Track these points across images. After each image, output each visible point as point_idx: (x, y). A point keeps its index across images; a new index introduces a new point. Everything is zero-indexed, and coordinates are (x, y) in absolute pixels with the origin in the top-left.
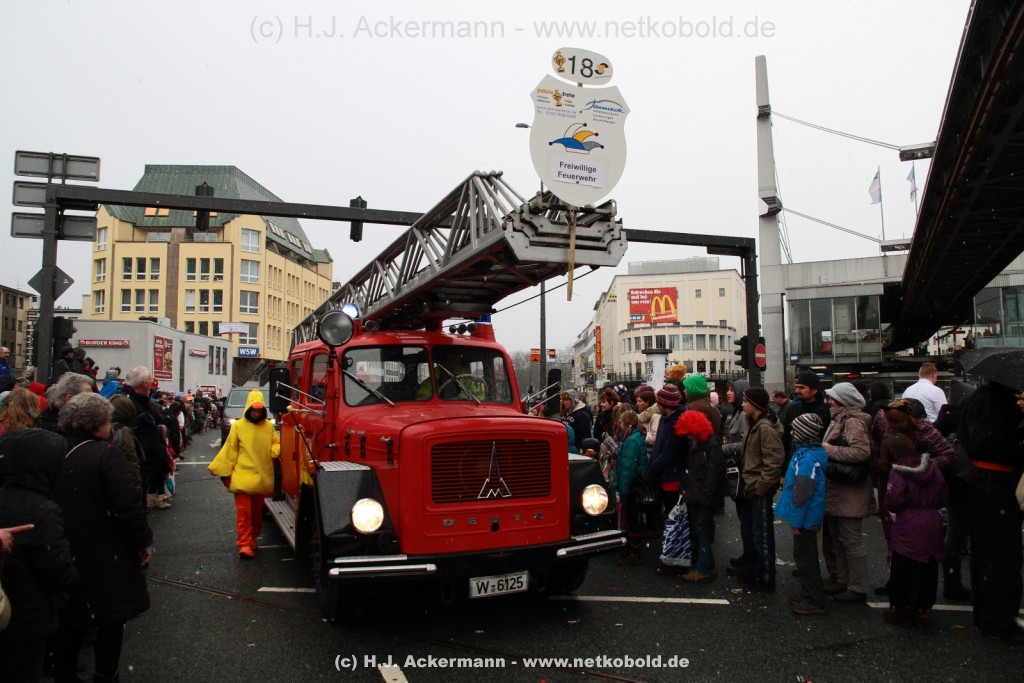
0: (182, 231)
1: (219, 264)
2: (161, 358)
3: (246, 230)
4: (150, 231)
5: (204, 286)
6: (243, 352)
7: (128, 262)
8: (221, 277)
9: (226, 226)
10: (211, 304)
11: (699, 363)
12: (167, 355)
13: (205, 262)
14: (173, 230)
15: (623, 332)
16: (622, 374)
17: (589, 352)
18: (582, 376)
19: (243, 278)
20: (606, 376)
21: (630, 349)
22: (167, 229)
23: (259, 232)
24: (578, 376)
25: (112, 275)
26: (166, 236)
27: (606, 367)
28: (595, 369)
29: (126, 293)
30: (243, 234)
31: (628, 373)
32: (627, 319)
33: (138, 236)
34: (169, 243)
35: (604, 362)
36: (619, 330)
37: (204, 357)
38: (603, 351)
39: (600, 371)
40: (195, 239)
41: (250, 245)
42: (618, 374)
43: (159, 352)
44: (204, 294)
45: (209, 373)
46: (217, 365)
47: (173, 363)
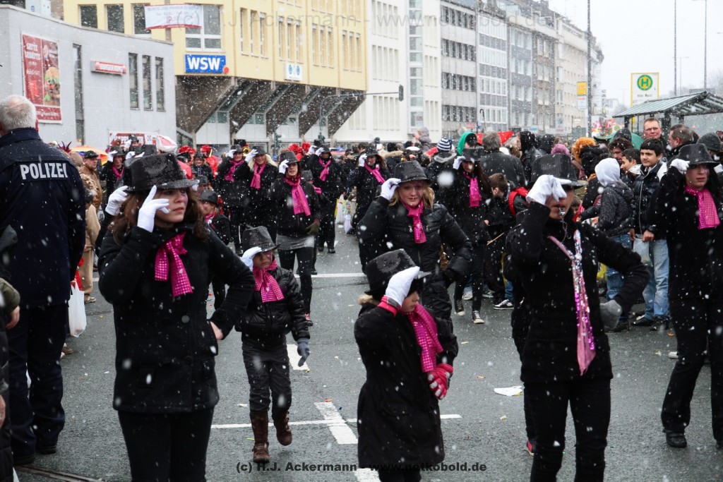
2: (38, 80)
6: (194, 64)
12: (49, 74)
37: (118, 75)
43: (32, 68)
45: (132, 108)
46: (145, 91)
47: (60, 89)
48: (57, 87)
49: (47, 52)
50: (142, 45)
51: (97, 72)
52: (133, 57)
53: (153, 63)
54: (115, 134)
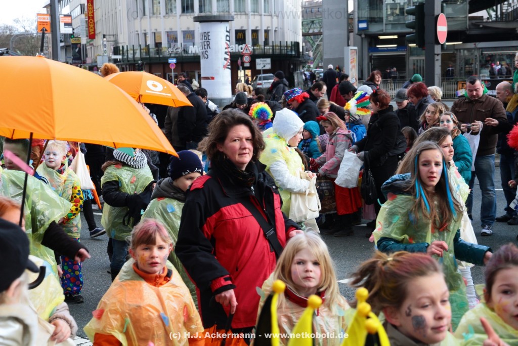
11: (237, 32)
16: (137, 47)
28: (84, 40)
39: (93, 42)
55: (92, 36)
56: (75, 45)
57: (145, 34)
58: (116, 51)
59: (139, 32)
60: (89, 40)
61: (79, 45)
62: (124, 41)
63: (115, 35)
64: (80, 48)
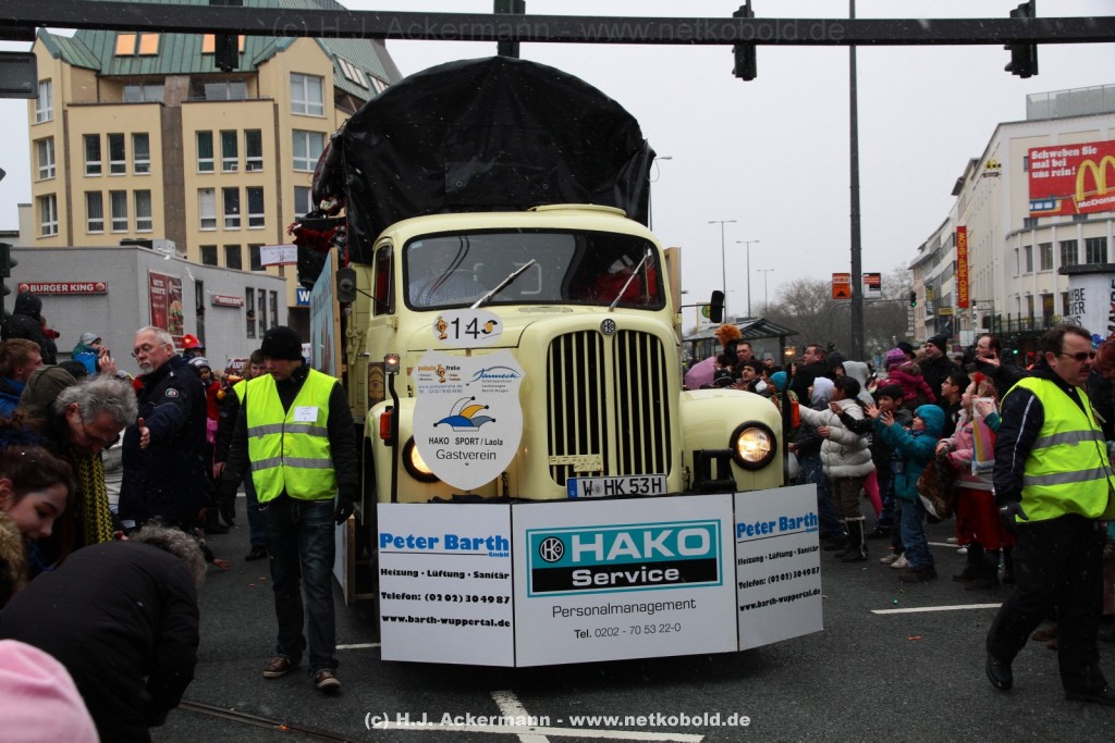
0: (185, 82)
1: (254, 139)
2: (163, 312)
3: (297, 76)
4: (127, 84)
5: (231, 181)
6: (304, 298)
7: (92, 143)
8: (259, 164)
9: (263, 70)
10: (244, 214)
12: (173, 308)
13: (229, 137)
14: (168, 81)
15: (1014, 234)
16: (1014, 317)
17: (943, 278)
18: (928, 323)
19: (297, 164)
20: (979, 321)
21: (1030, 268)
22: (157, 80)
23: (321, 78)
24: (920, 323)
25: (67, 167)
26: (156, 93)
27: (979, 305)
28: (955, 310)
29: (94, 198)
30: (292, 82)
31: (1025, 313)
32: (1024, 209)
33: (107, 93)
34: (162, 105)
35: (973, 295)
36: (1008, 230)
37: (236, 307)
38: (973, 275)
39: (967, 312)
40: (208, 97)
41: (307, 103)
42: (1004, 316)
43: (158, 302)
44: (231, 196)
45: (248, 337)
46: (260, 322)
47: (184, 321)
48: (181, 318)
49: (172, 288)
50: (258, 280)
51: (217, 305)
52: (249, 291)
53: (268, 296)
54: (233, 360)
55: (963, 304)
56: (944, 318)
57: (1030, 298)
58: (986, 322)
59: (1021, 296)
60: (960, 310)
61: (949, 318)
62: (1001, 309)
63: (991, 301)
64: (951, 322)
